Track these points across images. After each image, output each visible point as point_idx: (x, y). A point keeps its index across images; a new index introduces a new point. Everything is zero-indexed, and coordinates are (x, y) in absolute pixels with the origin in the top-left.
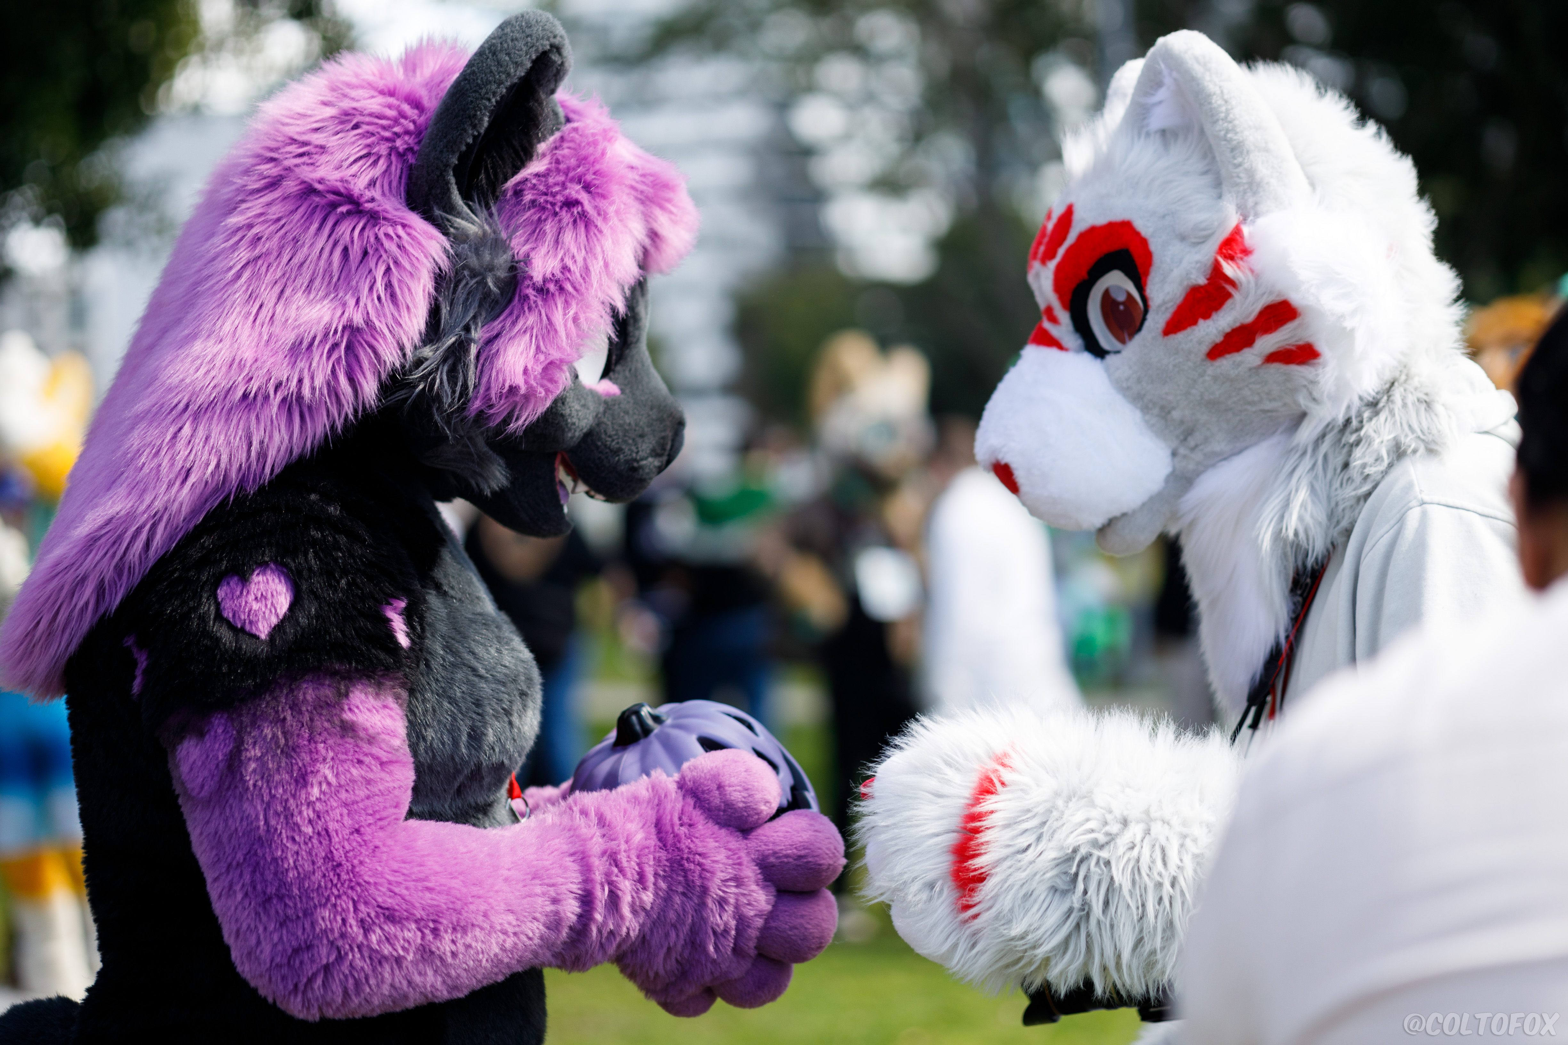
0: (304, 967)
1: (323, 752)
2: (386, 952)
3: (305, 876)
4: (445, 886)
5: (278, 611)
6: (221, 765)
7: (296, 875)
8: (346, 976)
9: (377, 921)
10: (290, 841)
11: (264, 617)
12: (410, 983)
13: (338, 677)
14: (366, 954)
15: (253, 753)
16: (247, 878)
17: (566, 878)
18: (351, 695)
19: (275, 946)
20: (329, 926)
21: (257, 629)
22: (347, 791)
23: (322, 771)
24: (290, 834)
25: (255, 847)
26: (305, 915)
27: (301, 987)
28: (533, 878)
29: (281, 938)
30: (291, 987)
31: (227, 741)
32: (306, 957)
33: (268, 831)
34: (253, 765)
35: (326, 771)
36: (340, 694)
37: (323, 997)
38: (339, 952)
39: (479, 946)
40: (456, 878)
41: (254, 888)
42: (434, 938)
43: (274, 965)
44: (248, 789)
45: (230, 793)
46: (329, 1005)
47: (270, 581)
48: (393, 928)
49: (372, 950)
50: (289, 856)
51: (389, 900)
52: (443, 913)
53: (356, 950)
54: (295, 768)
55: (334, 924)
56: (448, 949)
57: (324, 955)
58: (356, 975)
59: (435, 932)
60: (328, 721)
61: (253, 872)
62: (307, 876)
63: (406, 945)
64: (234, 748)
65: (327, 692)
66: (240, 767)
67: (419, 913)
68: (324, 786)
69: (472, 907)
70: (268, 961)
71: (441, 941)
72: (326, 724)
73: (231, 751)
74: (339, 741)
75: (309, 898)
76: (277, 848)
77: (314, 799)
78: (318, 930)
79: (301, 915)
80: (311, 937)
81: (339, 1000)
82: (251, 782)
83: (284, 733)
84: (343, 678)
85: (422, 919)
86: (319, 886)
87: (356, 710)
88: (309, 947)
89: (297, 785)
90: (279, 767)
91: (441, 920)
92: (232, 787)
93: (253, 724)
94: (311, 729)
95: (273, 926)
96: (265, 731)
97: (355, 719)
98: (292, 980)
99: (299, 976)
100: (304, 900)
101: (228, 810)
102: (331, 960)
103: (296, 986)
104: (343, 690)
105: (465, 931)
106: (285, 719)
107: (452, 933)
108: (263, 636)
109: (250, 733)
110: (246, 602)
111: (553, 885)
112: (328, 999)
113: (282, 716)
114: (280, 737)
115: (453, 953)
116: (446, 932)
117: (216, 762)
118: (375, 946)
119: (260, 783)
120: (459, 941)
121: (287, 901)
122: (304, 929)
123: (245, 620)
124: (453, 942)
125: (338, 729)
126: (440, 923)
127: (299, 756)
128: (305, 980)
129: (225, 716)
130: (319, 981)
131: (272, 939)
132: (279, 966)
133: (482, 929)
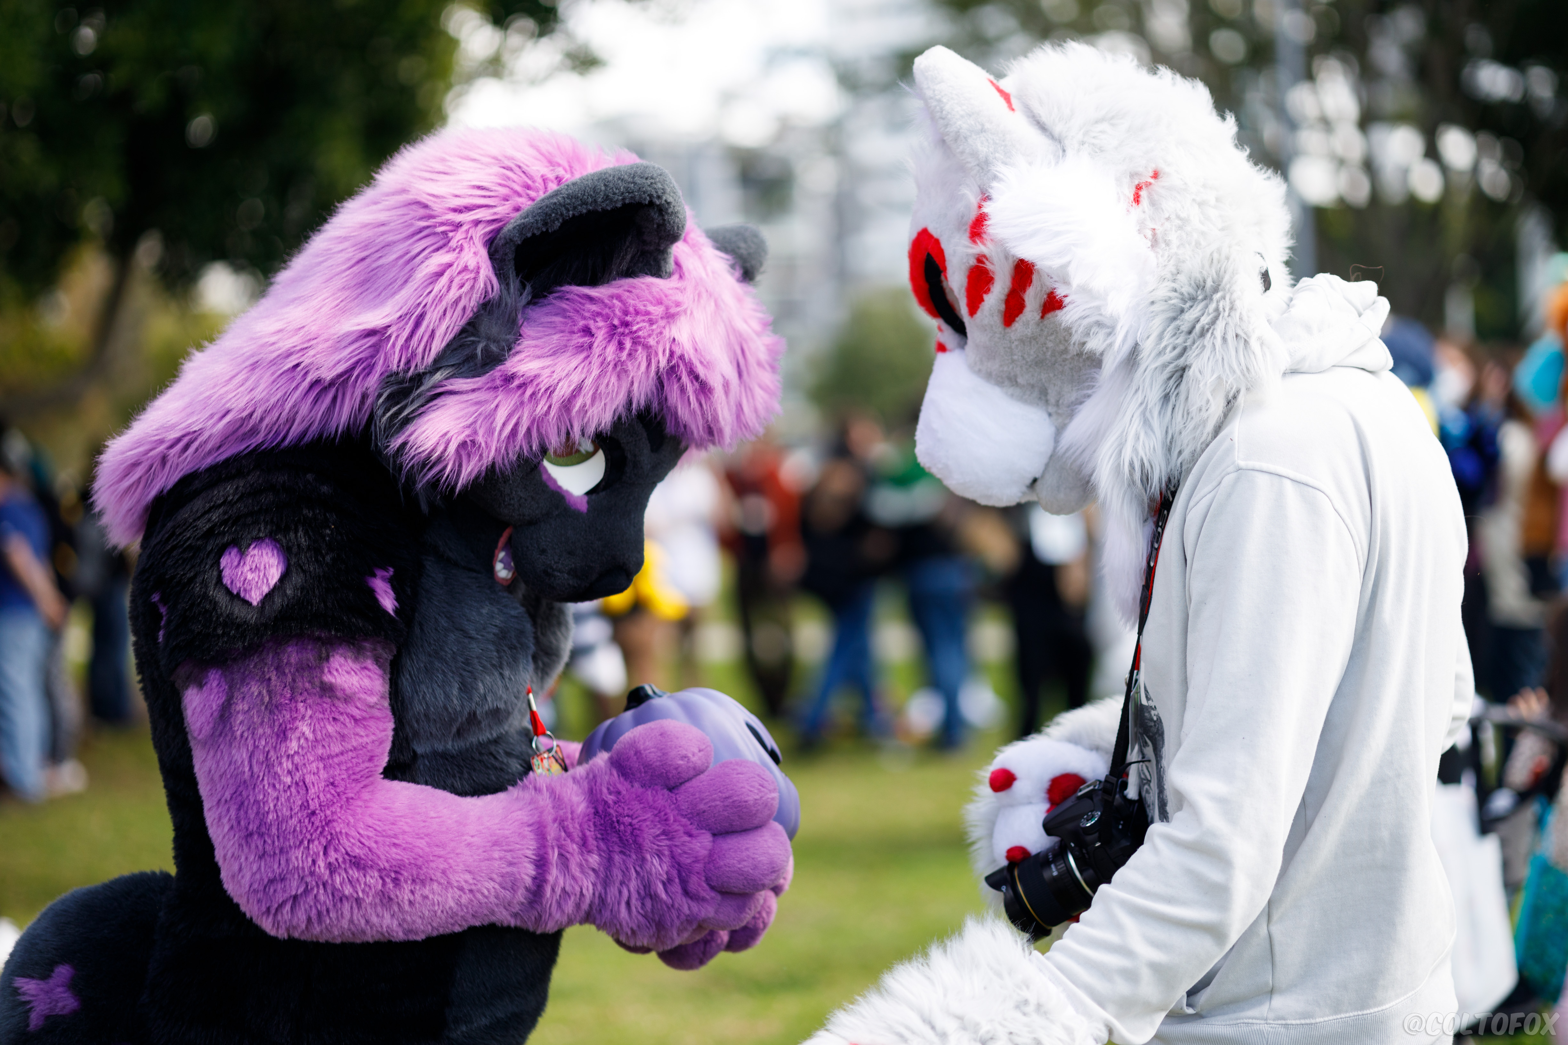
0: (276, 894)
1: (302, 710)
2: (347, 893)
3: (283, 819)
4: (410, 844)
5: (270, 581)
6: (215, 714)
7: (275, 817)
8: (311, 907)
9: (343, 866)
10: (271, 787)
11: (257, 586)
12: (367, 922)
13: (320, 643)
14: (329, 891)
15: (241, 707)
16: (233, 812)
17: (522, 845)
18: (331, 659)
19: (254, 874)
20: (301, 865)
21: (250, 596)
22: (323, 746)
23: (300, 728)
24: (272, 781)
25: (240, 789)
26: (281, 851)
27: (273, 911)
28: (494, 845)
29: (259, 869)
30: (264, 909)
31: (220, 695)
32: (279, 886)
33: (252, 776)
34: (240, 717)
35: (305, 728)
36: (320, 658)
37: (290, 920)
38: (307, 886)
39: (436, 898)
40: (422, 838)
41: (239, 823)
42: (394, 887)
43: (252, 889)
44: (235, 738)
45: (221, 739)
46: (295, 928)
47: (264, 554)
48: (356, 873)
49: (334, 888)
50: (270, 800)
51: (357, 851)
52: (404, 866)
53: (321, 887)
54: (276, 723)
55: (305, 864)
56: (406, 898)
57: (294, 887)
58: (319, 907)
59: (396, 881)
60: (310, 682)
61: (239, 809)
62: (285, 820)
63: (367, 889)
64: (225, 701)
65: (310, 656)
66: (230, 718)
67: (383, 864)
68: (302, 741)
69: (433, 865)
70: (247, 886)
71: (400, 890)
72: (307, 685)
73: (223, 703)
74: (319, 701)
75: (285, 838)
76: (260, 792)
77: (293, 752)
78: (291, 867)
79: (277, 852)
80: (285, 872)
81: (303, 926)
82: (239, 733)
83: (269, 692)
84: (323, 644)
85: (385, 869)
86: (295, 830)
87: (335, 673)
88: (283, 880)
89: (277, 739)
90: (263, 722)
91: (402, 872)
92: (223, 735)
93: (243, 681)
94: (292, 689)
95: (253, 857)
96: (252, 689)
97: (333, 681)
98: (266, 904)
99: (272, 901)
100: (281, 840)
101: (219, 753)
102: (299, 892)
103: (268, 910)
104: (324, 655)
105: (423, 883)
106: (270, 679)
107: (412, 883)
108: (255, 603)
109: (239, 689)
110: (242, 573)
111: (511, 851)
112: (294, 923)
113: (267, 677)
114: (265, 695)
115: (410, 902)
116: (406, 882)
117: (211, 711)
118: (338, 885)
119: (246, 734)
120: (417, 892)
121: (266, 839)
122: (280, 864)
123: (240, 588)
124: (412, 892)
125: (318, 689)
126: (401, 874)
127: (280, 712)
128: (276, 905)
129: (220, 672)
130: (288, 907)
131: (251, 868)
132: (256, 891)
133: (439, 883)
